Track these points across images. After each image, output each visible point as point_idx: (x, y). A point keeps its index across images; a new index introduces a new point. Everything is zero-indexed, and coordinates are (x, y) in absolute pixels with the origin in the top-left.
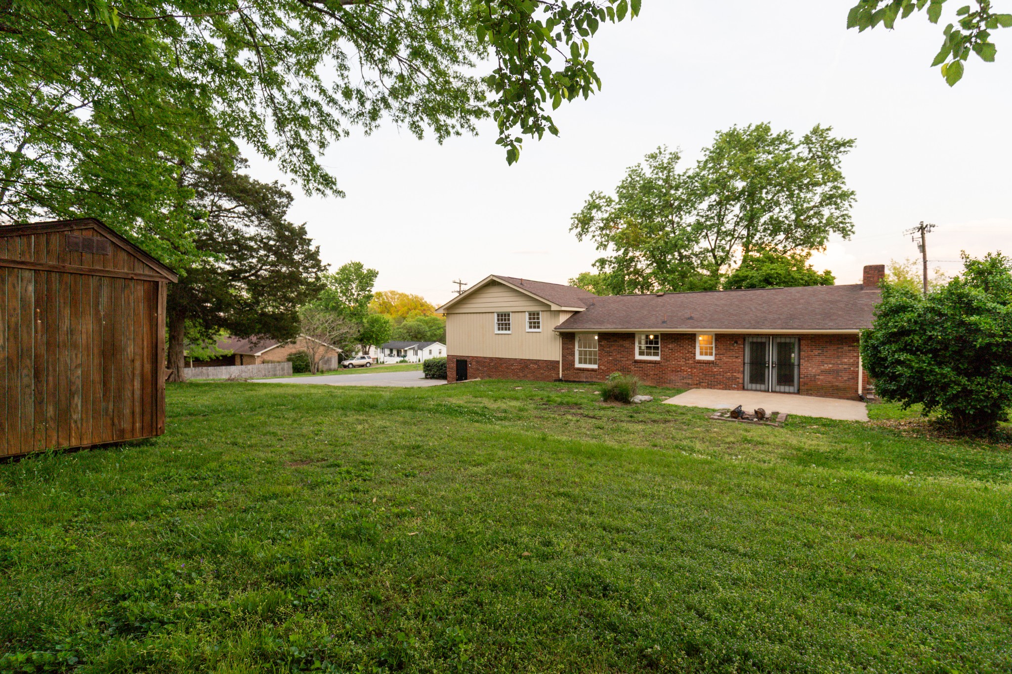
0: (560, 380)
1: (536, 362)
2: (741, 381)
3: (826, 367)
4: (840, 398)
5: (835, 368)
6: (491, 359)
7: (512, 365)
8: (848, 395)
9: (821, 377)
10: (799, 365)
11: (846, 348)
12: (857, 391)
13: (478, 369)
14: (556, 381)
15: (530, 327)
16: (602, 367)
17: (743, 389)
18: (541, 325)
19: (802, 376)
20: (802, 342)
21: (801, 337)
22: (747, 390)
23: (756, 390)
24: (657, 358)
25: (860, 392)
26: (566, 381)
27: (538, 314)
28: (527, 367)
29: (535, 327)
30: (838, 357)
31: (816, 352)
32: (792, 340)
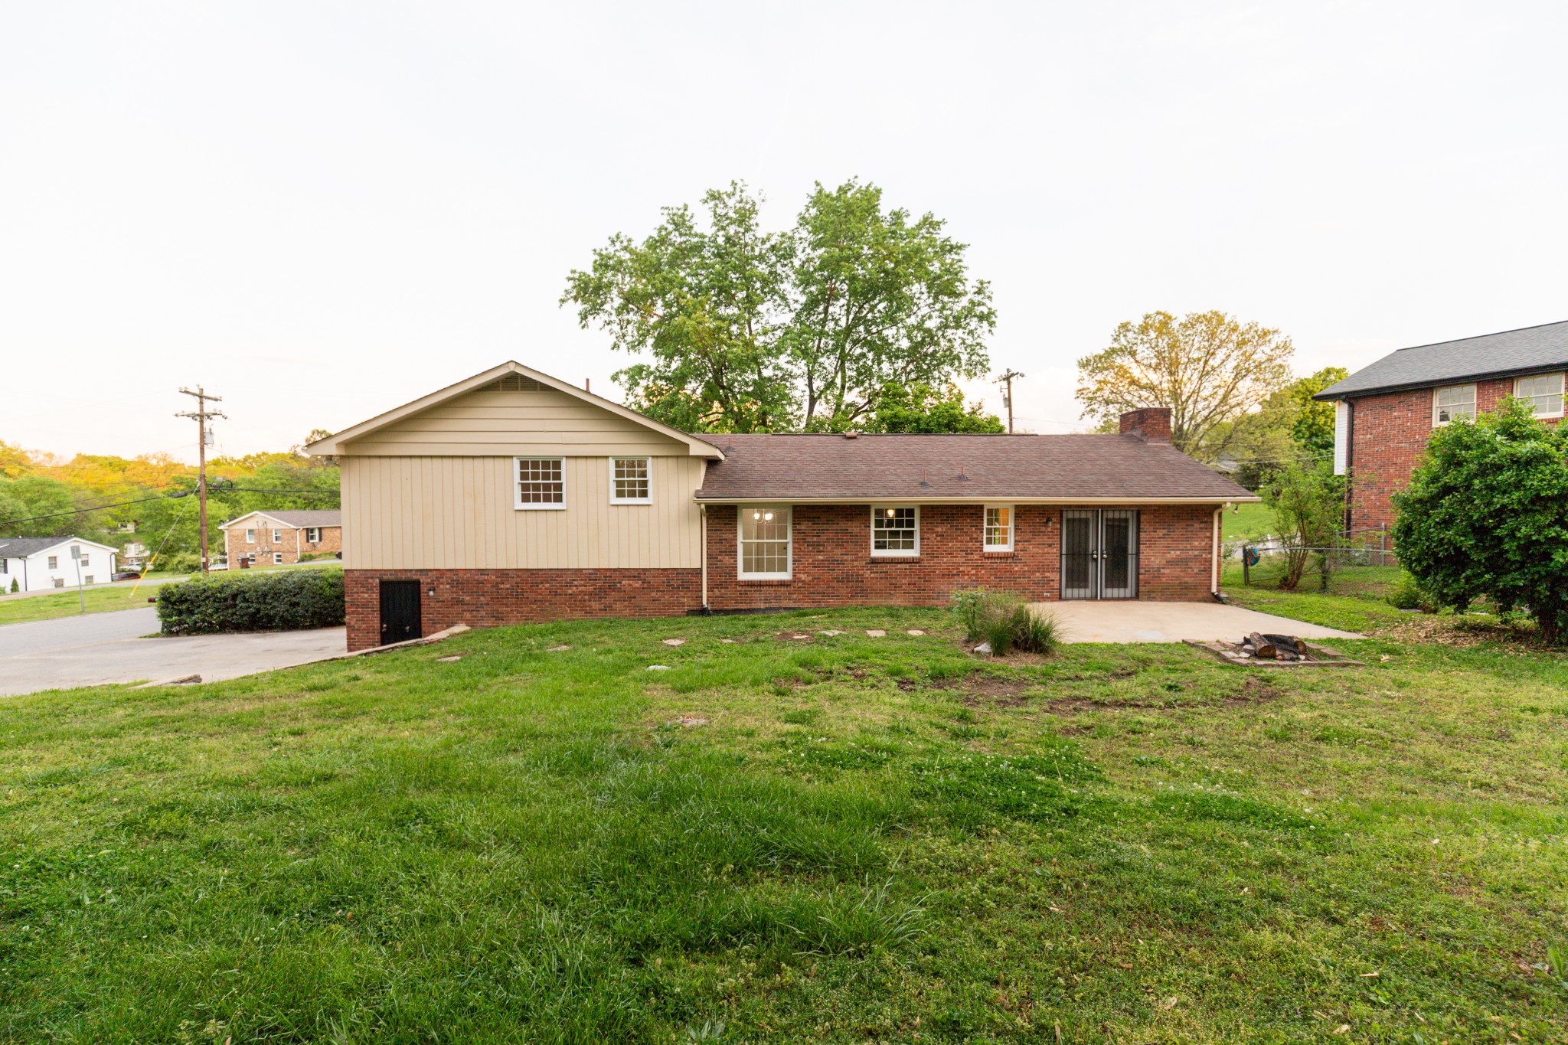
0: (702, 612)
1: (639, 574)
2: (1056, 586)
3: (1174, 554)
4: (1190, 600)
5: (1183, 556)
6: (503, 574)
7: (570, 585)
8: (1200, 596)
9: (1167, 571)
10: (1138, 554)
11: (1197, 525)
12: (1210, 587)
13: (462, 602)
14: (691, 613)
15: (620, 494)
16: (803, 577)
17: (1060, 599)
18: (650, 488)
19: (1142, 571)
20: (1143, 517)
21: (1140, 511)
22: (1066, 599)
23: (1079, 599)
24: (913, 553)
25: (1214, 589)
26: (717, 612)
27: (642, 463)
28: (612, 587)
29: (632, 494)
30: (1187, 539)
31: (1161, 533)
32: (1129, 515)
